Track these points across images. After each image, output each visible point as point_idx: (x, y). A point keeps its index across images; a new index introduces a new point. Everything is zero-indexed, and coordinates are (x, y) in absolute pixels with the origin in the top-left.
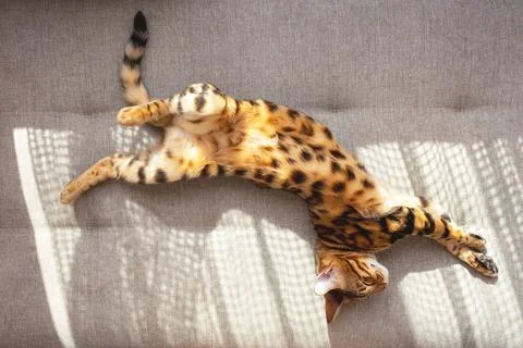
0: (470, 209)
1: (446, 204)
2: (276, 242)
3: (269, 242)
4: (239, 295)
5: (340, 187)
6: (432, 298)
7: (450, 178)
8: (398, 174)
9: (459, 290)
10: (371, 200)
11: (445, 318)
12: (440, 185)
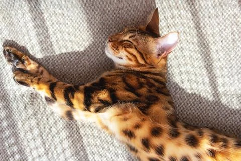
0: (25, 107)
1: (48, 112)
2: (200, 79)
3: (207, 80)
4: (233, 33)
5: (156, 132)
6: (63, 28)
7: (44, 137)
8: (92, 141)
9: (38, 35)
10: (125, 119)
11: (51, 9)
12: (54, 130)
